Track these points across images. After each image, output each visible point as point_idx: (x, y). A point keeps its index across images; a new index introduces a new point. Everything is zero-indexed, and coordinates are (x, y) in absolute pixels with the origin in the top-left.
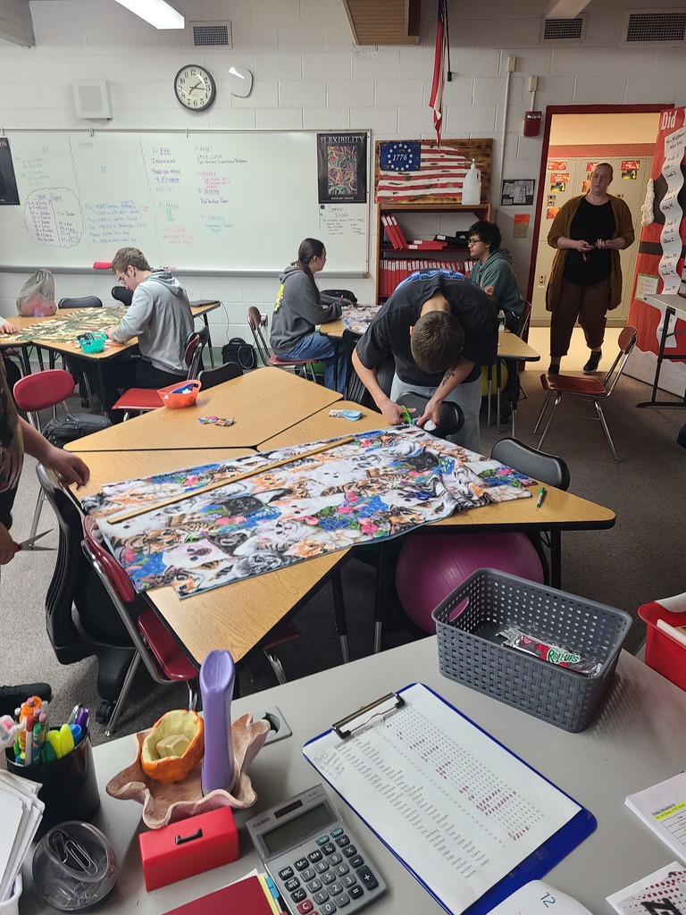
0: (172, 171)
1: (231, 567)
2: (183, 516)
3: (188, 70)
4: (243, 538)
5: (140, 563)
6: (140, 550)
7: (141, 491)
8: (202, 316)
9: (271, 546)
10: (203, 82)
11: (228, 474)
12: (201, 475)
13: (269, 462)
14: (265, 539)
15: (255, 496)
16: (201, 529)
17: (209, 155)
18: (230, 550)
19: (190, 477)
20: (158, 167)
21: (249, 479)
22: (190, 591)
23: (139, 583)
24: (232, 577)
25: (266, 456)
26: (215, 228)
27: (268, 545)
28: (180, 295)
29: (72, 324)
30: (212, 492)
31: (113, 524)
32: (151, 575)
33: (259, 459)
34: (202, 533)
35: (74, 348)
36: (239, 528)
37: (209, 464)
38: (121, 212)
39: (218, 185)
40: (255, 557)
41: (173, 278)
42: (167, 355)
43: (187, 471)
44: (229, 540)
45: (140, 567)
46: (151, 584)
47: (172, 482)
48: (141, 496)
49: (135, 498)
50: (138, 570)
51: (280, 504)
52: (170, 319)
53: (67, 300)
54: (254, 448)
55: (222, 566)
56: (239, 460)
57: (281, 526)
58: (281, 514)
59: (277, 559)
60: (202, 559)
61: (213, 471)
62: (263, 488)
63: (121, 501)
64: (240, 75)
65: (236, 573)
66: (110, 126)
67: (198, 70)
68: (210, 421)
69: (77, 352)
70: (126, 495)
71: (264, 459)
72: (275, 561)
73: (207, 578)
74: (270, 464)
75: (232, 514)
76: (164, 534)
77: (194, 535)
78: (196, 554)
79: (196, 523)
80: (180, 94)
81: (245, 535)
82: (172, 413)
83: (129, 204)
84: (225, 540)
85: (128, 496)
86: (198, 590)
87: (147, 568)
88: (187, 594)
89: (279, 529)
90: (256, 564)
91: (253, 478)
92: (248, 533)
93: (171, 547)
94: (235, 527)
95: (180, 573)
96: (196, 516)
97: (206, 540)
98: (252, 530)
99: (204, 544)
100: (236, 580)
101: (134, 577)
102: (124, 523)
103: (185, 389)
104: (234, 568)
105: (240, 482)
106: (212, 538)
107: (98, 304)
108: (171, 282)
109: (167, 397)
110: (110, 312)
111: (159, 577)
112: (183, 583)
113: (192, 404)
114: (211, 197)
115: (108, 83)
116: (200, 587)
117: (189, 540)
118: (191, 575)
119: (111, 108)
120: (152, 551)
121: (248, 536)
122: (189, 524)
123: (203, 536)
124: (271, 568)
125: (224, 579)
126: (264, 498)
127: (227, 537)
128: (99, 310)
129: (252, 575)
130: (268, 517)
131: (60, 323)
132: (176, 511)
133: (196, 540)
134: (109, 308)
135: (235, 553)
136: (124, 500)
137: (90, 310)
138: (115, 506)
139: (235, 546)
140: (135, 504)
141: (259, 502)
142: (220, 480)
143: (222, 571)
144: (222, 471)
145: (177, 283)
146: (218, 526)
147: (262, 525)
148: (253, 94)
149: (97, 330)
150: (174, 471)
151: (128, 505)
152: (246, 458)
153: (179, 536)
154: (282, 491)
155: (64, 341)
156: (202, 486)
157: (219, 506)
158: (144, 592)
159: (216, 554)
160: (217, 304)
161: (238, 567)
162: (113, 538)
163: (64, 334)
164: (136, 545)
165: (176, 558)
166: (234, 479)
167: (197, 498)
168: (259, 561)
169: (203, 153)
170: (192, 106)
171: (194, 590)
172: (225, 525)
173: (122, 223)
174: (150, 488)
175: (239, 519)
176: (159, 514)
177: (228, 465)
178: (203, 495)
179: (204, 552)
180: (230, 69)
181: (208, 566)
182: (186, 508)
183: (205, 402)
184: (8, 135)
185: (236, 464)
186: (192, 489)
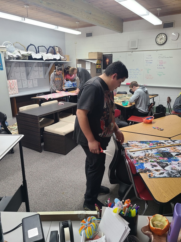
0: (151, 61)
1: (164, 173)
2: (149, 154)
3: (160, 35)
4: (167, 165)
5: (138, 164)
6: (138, 161)
7: (138, 144)
8: (153, 98)
9: (176, 169)
10: (164, 37)
11: (162, 145)
12: (154, 143)
13: (175, 143)
14: (174, 167)
15: (170, 153)
16: (154, 159)
17: (162, 56)
18: (163, 167)
19: (151, 143)
20: (147, 60)
21: (168, 147)
22: (152, 177)
23: (138, 170)
24: (164, 176)
25: (174, 141)
26: (160, 75)
27: (175, 169)
28: (146, 92)
29: (120, 98)
30: (157, 149)
31: (130, 152)
32: (141, 169)
33: (171, 142)
34: (155, 160)
35: (120, 104)
36: (166, 162)
37: (156, 141)
38: (135, 71)
39: (163, 64)
40: (171, 172)
41: (145, 88)
42: (142, 108)
43: (150, 141)
44: (163, 164)
45: (138, 166)
46: (141, 171)
47: (146, 144)
48: (137, 146)
49: (136, 146)
50: (137, 166)
51: (179, 157)
52: (143, 99)
53: (119, 92)
54: (170, 138)
55: (161, 171)
56: (165, 141)
57: (179, 164)
58: (179, 160)
59: (178, 174)
60: (155, 168)
61: (157, 143)
62: (173, 151)
63: (132, 146)
64: (175, 35)
65: (165, 175)
66: (137, 50)
67: (163, 34)
68: (156, 128)
69: (121, 105)
70: (133, 145)
71: (173, 142)
72: (178, 175)
73: (157, 174)
74: (175, 144)
75: (164, 157)
76: (144, 158)
77: (153, 160)
78: (154, 166)
79: (153, 157)
80: (157, 41)
81: (168, 164)
82: (145, 124)
83: (138, 69)
84: (162, 164)
85: (134, 145)
86: (154, 177)
87: (140, 166)
88: (151, 177)
89: (179, 165)
90: (172, 174)
91: (170, 147)
92: (169, 164)
93: (146, 162)
94: (164, 161)
95: (149, 171)
96: (153, 155)
97: (156, 163)
98: (170, 163)
99: (155, 164)
100: (165, 177)
101: (136, 168)
102: (133, 153)
103: (149, 118)
104: (165, 173)
105: (166, 148)
106: (158, 163)
107: (126, 93)
108: (144, 89)
109: (144, 120)
110: (129, 96)
111: (143, 170)
112: (150, 173)
113: (151, 123)
114: (160, 67)
115: (138, 40)
116: (155, 176)
117: (151, 161)
118: (152, 172)
119: (138, 46)
120: (141, 162)
121: (169, 165)
122: (151, 157)
123: (155, 161)
124: (176, 176)
125: (161, 176)
126: (174, 154)
127: (162, 163)
128: (126, 95)
129: (170, 177)
130: (175, 160)
131: (117, 97)
132: (147, 152)
133: (153, 162)
134: (129, 95)
135: (165, 169)
136: (133, 146)
137: (124, 95)
138: (131, 147)
139: (165, 167)
140: (136, 148)
141: (172, 155)
142: (160, 146)
143: (161, 173)
144: (160, 143)
145: (146, 89)
146: (159, 159)
147: (173, 162)
148: (178, 39)
149: (126, 100)
150: (146, 141)
151: (134, 148)
152: (167, 141)
153: (148, 159)
154: (179, 153)
155: (118, 102)
156: (154, 147)
157: (159, 154)
158: (139, 173)
159: (159, 168)
160: (157, 95)
161: (166, 173)
162: (131, 156)
163: (118, 100)
164: (136, 159)
165: (147, 166)
166: (164, 146)
167: (153, 150)
168: (172, 173)
169: (160, 56)
170: (160, 44)
171: (153, 176)
172: (161, 160)
173: (135, 73)
174: (140, 144)
175: (166, 159)
176: (142, 152)
177: (162, 142)
178: (155, 149)
179: (156, 166)
180: (172, 33)
181: (157, 170)
182: (150, 152)
183: (154, 123)
184: (113, 53)
185: (164, 142)
186: (151, 147)
